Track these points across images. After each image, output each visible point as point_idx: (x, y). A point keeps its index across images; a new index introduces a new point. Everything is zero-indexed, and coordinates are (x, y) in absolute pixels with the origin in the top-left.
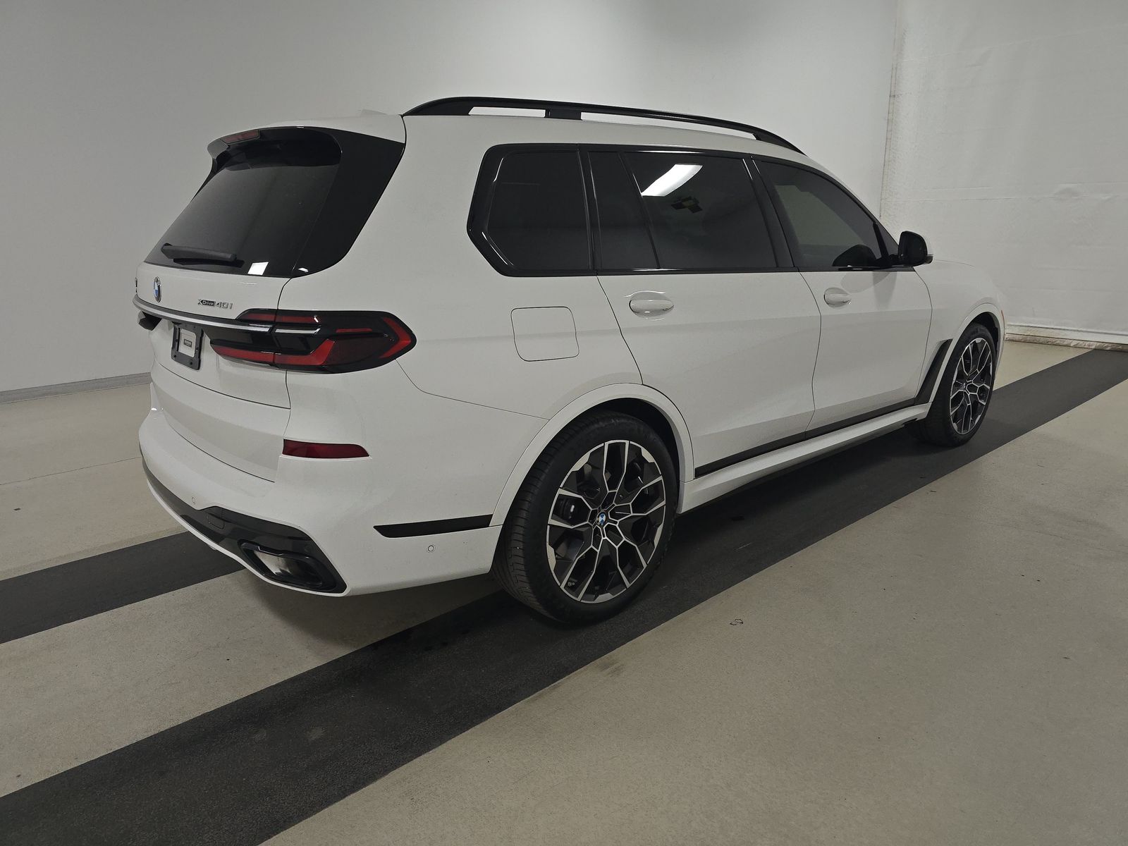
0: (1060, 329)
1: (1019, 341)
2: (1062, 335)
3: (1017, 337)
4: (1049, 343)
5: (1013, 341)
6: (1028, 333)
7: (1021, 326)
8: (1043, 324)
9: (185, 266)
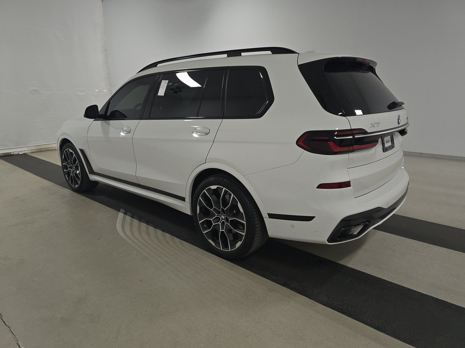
0: (49, 144)
1: (36, 152)
2: (51, 146)
3: (34, 151)
4: (48, 150)
5: (33, 152)
6: (38, 148)
7: (33, 146)
8: (42, 143)
9: (392, 110)
